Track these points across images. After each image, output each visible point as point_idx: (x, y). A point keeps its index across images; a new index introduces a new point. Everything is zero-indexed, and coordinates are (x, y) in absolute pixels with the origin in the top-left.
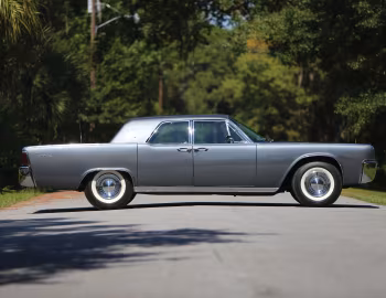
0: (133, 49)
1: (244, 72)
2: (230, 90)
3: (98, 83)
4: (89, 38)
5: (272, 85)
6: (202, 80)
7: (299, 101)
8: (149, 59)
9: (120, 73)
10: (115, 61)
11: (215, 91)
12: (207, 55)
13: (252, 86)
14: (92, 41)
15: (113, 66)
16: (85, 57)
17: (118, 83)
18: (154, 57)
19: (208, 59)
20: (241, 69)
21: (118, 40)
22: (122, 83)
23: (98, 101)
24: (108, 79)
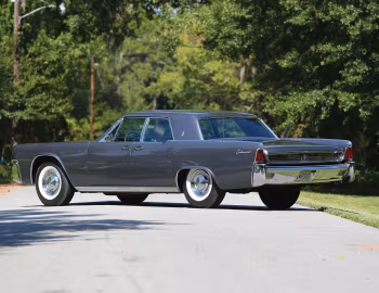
0: (59, 41)
1: (183, 65)
2: (169, 84)
3: (22, 77)
4: (12, 29)
5: (214, 79)
6: (140, 71)
7: (243, 96)
8: (77, 52)
9: (45, 67)
10: (40, 54)
11: (153, 84)
12: (145, 44)
13: (192, 80)
14: (16, 32)
15: (37, 59)
16: (8, 49)
17: (43, 77)
18: (82, 50)
19: (146, 49)
20: (180, 61)
21: (43, 31)
22: (48, 77)
23: (21, 96)
24: (32, 74)
